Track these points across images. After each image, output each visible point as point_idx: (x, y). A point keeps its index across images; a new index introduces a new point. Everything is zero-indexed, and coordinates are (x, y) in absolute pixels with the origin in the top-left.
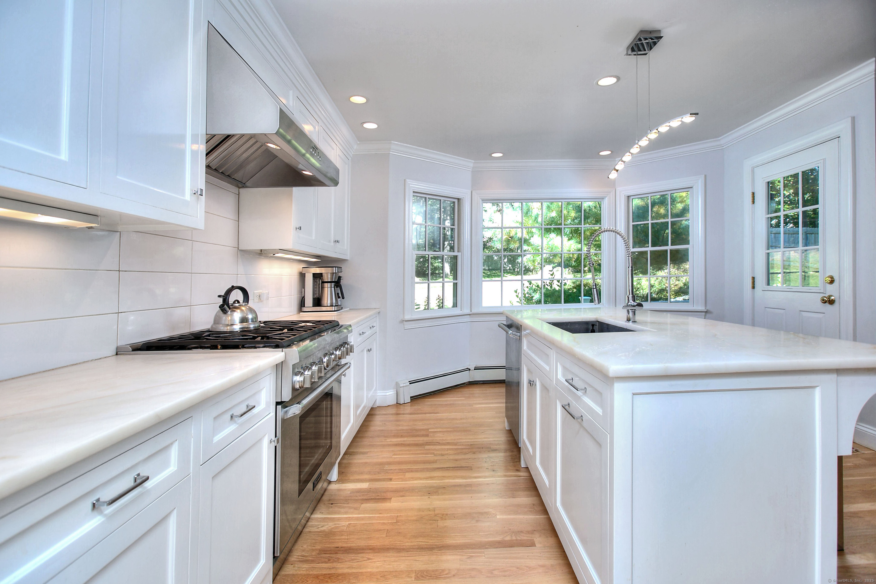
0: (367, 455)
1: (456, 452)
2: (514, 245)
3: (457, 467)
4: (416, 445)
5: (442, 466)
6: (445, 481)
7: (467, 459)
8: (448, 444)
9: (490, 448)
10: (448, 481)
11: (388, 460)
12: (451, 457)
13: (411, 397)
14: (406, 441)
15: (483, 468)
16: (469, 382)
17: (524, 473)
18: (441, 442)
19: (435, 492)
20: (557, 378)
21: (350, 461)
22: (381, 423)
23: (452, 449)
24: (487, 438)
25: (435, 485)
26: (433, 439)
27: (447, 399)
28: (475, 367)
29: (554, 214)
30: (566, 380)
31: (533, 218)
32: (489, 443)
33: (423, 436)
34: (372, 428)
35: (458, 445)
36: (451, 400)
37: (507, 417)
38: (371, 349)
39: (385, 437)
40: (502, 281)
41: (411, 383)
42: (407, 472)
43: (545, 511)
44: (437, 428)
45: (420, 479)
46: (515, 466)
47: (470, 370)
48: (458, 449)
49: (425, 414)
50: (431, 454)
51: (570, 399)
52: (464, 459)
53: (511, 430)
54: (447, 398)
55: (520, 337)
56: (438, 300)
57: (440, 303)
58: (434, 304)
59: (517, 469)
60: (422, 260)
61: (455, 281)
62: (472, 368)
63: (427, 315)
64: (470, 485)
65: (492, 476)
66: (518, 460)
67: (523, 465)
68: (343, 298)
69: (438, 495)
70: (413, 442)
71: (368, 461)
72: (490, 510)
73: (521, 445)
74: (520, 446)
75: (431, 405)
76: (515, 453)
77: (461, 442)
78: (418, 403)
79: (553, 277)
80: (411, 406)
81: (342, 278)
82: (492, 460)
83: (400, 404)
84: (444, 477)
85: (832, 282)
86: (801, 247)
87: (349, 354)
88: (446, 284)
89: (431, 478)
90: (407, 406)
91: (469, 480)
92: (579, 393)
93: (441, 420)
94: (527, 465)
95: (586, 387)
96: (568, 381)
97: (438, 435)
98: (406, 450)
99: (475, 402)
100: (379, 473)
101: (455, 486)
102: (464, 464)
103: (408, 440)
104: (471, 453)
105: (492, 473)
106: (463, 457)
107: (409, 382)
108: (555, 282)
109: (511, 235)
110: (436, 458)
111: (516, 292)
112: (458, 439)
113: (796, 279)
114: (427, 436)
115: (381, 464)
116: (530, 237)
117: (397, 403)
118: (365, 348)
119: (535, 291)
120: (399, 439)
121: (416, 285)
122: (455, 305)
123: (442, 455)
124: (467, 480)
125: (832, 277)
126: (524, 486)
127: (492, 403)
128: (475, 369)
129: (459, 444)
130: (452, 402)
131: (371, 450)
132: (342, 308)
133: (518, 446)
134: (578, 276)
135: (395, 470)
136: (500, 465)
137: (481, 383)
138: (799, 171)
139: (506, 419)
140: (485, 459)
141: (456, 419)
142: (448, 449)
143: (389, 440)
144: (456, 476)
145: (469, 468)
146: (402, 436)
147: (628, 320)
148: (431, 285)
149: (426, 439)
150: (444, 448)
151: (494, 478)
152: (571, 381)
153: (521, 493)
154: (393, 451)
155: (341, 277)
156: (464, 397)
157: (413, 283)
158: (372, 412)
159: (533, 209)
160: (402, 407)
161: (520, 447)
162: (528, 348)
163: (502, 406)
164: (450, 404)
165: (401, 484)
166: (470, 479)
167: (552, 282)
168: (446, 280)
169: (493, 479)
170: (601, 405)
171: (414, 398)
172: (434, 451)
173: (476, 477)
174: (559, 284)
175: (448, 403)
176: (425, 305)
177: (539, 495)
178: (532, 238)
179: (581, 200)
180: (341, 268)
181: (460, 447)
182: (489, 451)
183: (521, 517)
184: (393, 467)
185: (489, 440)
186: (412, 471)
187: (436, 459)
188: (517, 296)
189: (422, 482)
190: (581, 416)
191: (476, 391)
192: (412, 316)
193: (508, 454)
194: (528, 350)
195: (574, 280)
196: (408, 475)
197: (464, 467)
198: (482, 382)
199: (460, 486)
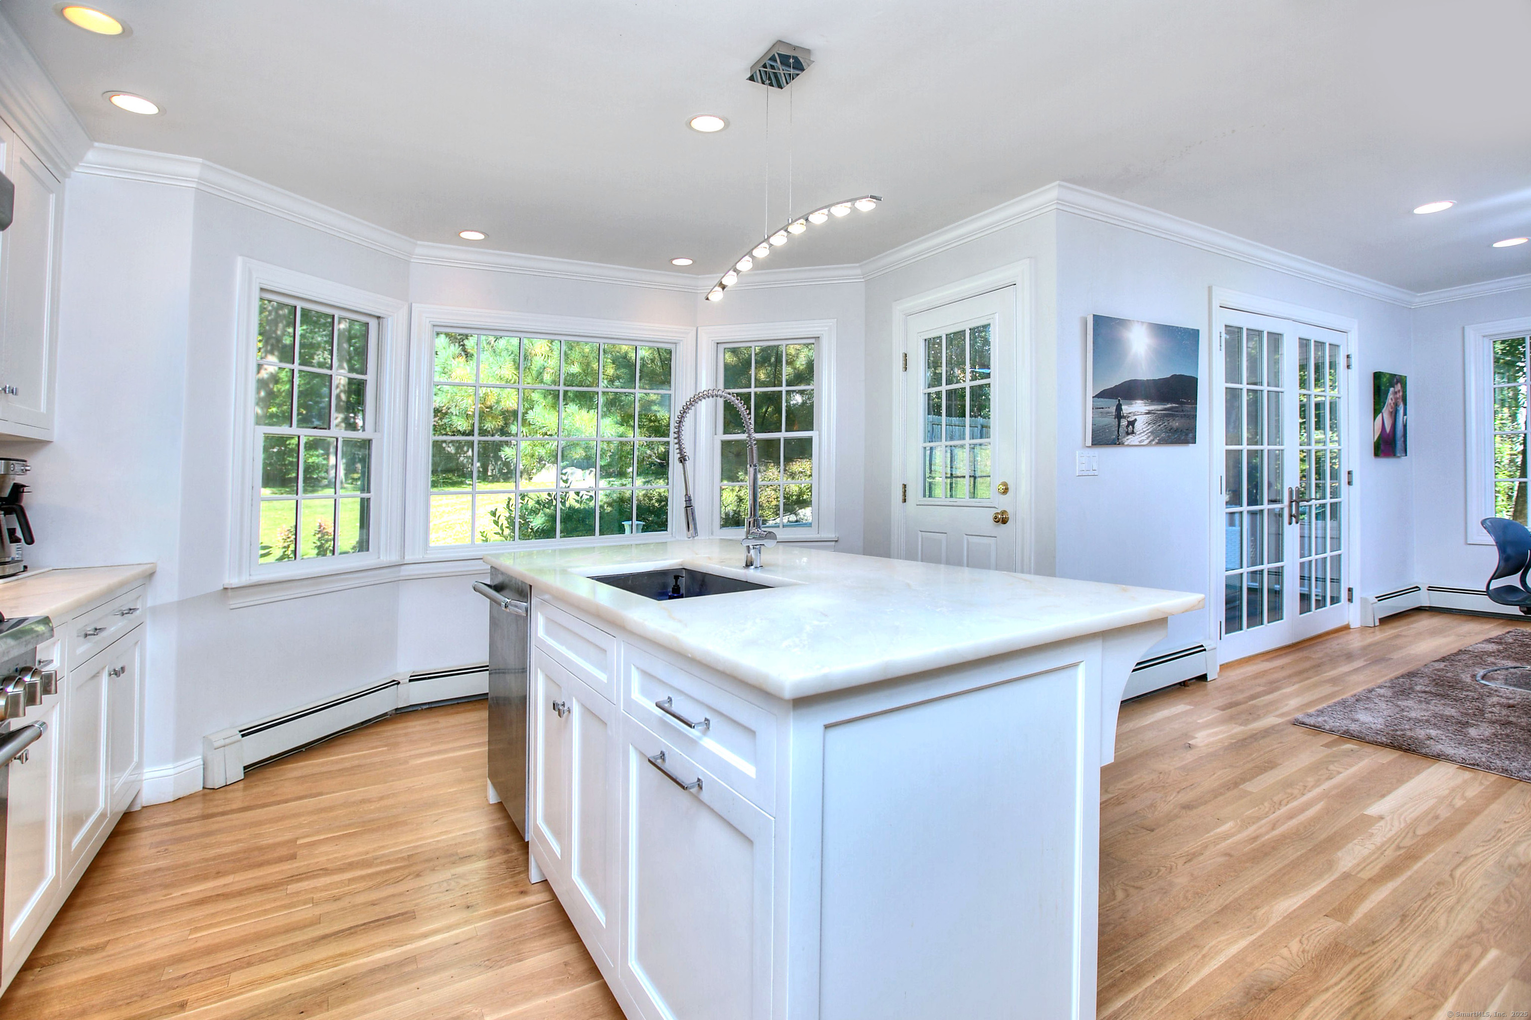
0: (104, 954)
1: (371, 883)
2: (494, 423)
3: (378, 920)
4: (263, 888)
5: (336, 928)
6: (347, 965)
7: (401, 894)
8: (351, 866)
9: (457, 854)
10: (354, 963)
11: (175, 951)
12: (361, 899)
13: (245, 768)
14: (232, 883)
15: (442, 907)
16: (396, 709)
17: (537, 895)
18: (329, 866)
19: (319, 1005)
20: (629, 702)
21: (39, 988)
22: (153, 851)
23: (362, 878)
24: (446, 832)
25: (318, 984)
26: (309, 862)
27: (342, 756)
28: (411, 676)
29: (575, 369)
30: (657, 705)
31: (534, 373)
32: (454, 842)
33: (281, 860)
34: (123, 871)
35: (377, 865)
36: (354, 757)
37: (493, 775)
38: (123, 669)
39: (166, 886)
40: (474, 494)
41: (245, 733)
42: (235, 970)
43: (594, 972)
44: (318, 832)
45: (274, 978)
46: (516, 884)
47: (398, 683)
48: (377, 873)
49: (286, 801)
50: (305, 903)
51: (666, 743)
52: (393, 895)
53: (501, 803)
54: (344, 753)
55: (527, 611)
56: (320, 535)
57: (323, 542)
58: (307, 546)
59: (522, 889)
60: (275, 450)
61: (365, 495)
62: (404, 678)
63: (289, 570)
64: (412, 959)
65: (467, 922)
66: (522, 869)
67: (535, 877)
68: (30, 540)
69: (328, 1010)
70: (253, 884)
71: (105, 969)
72: (467, 1007)
73: (529, 837)
74: (526, 840)
75: (302, 777)
76: (516, 853)
77: (383, 855)
78: (266, 779)
79: (567, 485)
80: (245, 789)
81: (26, 489)
82: (463, 882)
83: (213, 789)
84: (341, 955)
85: (1006, 491)
86: (968, 441)
87: (38, 700)
88: (341, 501)
89: (307, 968)
90: (233, 791)
91: (409, 947)
92: (694, 733)
93: (331, 808)
94: (544, 875)
95: (708, 717)
96: (661, 705)
97: (324, 848)
98: (233, 909)
99: (413, 753)
100: (143, 996)
101: (372, 972)
102: (392, 908)
103: (236, 879)
104: (409, 878)
105: (465, 915)
106: (390, 890)
107: (241, 731)
108: (572, 495)
109: (488, 403)
110: (318, 911)
111: (494, 514)
112: (375, 850)
113: (964, 486)
114: (293, 857)
115: (152, 967)
116: (527, 409)
117: (204, 788)
118: (103, 668)
119: (534, 512)
120: (210, 884)
121: (263, 505)
122: (363, 545)
123: (336, 899)
124: (404, 948)
125: (1005, 484)
126: (541, 927)
127: (454, 750)
128: (410, 681)
129: (379, 861)
130: (356, 762)
131: (118, 935)
132: (25, 567)
133: (523, 839)
134: (616, 483)
135: (196, 973)
136: (481, 890)
137: (424, 707)
138: (966, 327)
139: (489, 782)
140: (445, 884)
141: (369, 801)
142: (351, 881)
143: (179, 894)
144: (373, 945)
145: (407, 916)
146: (219, 874)
147: (749, 564)
148: (303, 503)
149: (288, 867)
150: (339, 880)
151: (471, 924)
152: (667, 705)
153: (536, 944)
154: (189, 922)
155: (24, 486)
156: (385, 746)
157: (255, 501)
158: (127, 826)
159: (535, 357)
160: (218, 796)
161: (528, 842)
162: (548, 632)
163: (476, 752)
164: (352, 768)
165: (218, 1008)
166: (411, 943)
167: (565, 496)
168: (341, 492)
169: (470, 927)
170: (754, 758)
171: (252, 770)
172: (312, 892)
173: (425, 936)
174: (578, 498)
175: (347, 765)
176: (285, 547)
177: (576, 939)
178: (530, 412)
179: (636, 343)
180: (25, 461)
181: (383, 868)
182: (454, 863)
183: (541, 1001)
184: (189, 968)
185: (450, 836)
186: (249, 964)
187: (318, 913)
188: (496, 523)
189: (279, 986)
190: (696, 780)
191: (416, 726)
192: (251, 578)
193: (500, 858)
194: (547, 637)
195: (608, 492)
196: (238, 978)
197: (394, 916)
198: (427, 706)
199: (385, 968)
